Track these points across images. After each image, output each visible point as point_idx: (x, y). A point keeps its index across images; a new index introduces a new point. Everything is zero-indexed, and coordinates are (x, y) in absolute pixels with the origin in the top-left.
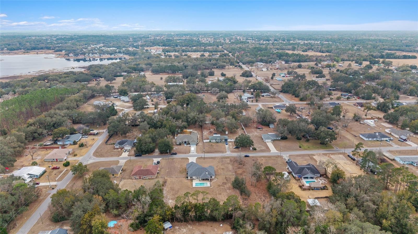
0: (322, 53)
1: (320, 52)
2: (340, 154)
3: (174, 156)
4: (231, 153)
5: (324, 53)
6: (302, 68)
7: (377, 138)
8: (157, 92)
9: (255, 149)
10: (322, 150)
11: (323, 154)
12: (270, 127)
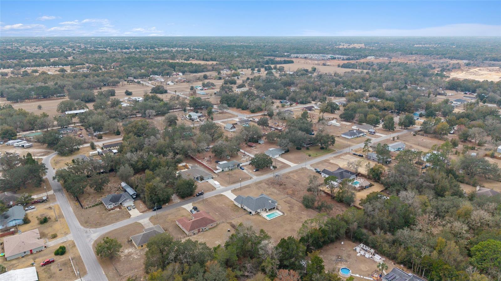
0: (205, 61)
1: (203, 60)
2: (346, 154)
3: (202, 196)
4: (258, 177)
5: (208, 61)
6: (209, 79)
7: (356, 134)
8: (61, 127)
9: (275, 167)
10: (329, 154)
11: (334, 157)
12: (260, 144)
